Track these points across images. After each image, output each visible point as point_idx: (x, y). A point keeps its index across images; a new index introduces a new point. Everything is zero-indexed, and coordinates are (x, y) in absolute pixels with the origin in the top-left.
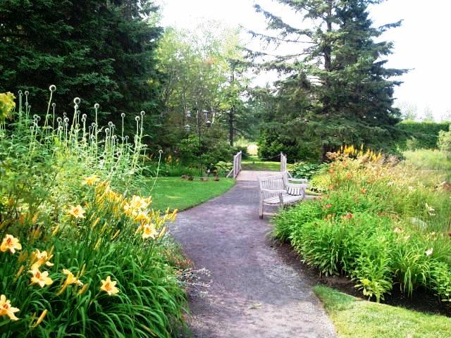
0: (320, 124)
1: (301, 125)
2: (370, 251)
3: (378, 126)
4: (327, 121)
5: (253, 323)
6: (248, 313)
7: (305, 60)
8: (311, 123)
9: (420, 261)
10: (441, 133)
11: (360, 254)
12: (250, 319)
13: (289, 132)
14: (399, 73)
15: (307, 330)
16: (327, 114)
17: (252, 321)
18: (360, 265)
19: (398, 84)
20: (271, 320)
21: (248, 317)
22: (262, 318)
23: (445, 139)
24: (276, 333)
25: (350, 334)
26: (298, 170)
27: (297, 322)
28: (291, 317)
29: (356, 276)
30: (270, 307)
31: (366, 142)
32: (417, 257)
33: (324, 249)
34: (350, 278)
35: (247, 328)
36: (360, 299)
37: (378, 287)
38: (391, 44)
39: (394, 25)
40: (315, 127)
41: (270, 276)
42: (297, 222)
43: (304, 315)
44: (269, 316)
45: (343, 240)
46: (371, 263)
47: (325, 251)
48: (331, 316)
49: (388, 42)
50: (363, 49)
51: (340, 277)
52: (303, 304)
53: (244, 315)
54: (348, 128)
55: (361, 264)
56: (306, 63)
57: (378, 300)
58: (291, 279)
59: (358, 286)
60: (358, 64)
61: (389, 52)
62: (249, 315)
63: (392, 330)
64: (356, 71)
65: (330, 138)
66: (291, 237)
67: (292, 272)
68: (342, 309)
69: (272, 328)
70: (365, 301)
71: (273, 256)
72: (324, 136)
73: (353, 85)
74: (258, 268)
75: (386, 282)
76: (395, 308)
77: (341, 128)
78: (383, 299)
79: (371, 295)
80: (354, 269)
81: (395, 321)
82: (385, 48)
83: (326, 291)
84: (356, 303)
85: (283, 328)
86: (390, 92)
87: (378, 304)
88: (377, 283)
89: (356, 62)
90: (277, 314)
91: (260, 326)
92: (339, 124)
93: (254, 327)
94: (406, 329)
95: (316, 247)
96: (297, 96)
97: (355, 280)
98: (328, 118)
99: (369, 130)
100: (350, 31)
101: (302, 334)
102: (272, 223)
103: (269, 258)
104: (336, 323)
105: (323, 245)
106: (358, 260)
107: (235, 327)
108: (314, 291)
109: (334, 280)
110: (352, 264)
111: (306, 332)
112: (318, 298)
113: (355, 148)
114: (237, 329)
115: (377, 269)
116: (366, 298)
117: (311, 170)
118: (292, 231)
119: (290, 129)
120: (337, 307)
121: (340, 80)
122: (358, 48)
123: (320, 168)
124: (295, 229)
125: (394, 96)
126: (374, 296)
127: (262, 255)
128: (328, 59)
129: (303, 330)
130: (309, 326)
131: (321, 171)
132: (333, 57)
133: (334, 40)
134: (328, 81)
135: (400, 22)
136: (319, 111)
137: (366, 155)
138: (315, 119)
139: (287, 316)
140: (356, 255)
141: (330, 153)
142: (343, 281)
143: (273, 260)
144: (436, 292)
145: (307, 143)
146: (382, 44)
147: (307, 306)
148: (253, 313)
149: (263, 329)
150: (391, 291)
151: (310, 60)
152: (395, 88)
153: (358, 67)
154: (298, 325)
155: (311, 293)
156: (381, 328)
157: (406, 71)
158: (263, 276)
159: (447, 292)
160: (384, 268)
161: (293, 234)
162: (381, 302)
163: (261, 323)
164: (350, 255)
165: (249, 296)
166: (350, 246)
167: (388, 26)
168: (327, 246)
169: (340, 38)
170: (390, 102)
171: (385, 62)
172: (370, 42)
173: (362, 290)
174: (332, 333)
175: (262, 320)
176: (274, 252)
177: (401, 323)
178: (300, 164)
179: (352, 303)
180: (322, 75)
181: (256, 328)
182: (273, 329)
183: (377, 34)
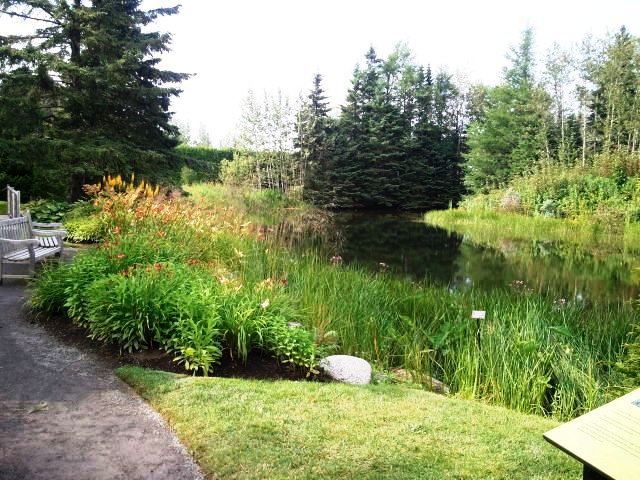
0: (70, 143)
1: (41, 144)
2: (192, 310)
3: (152, 149)
4: (79, 140)
5: (45, 431)
6: (31, 418)
7: (43, 46)
8: (58, 142)
9: (253, 317)
10: (224, 162)
11: (178, 316)
12: (37, 427)
13: (22, 153)
14: (176, 77)
15: (126, 426)
16: (79, 130)
17: (41, 429)
18: (180, 331)
19: (176, 93)
20: (69, 422)
21: (33, 424)
22: (56, 422)
23: (229, 171)
24: (84, 439)
25: (187, 420)
26: (39, 212)
27: (108, 419)
28: (97, 413)
29: (172, 347)
30: (60, 406)
31: (137, 171)
32: (249, 312)
33: (127, 315)
34: (163, 351)
35: (37, 439)
36: (183, 375)
37: (206, 356)
38: (166, 38)
39: (169, 11)
40: (64, 146)
41: (46, 364)
42: (76, 282)
43: (114, 409)
44: (66, 419)
45: (153, 300)
46: (195, 326)
47: (129, 317)
48: (154, 403)
49: (161, 34)
50: (129, 40)
51: (149, 351)
52: (108, 394)
53: (26, 422)
54: (111, 151)
55: (181, 328)
56: (44, 52)
57: (206, 373)
58: (79, 364)
59: (177, 359)
60: (123, 61)
61: (164, 48)
62: (34, 421)
63: (237, 406)
64: (119, 70)
65: (86, 164)
66: (67, 305)
67: (77, 354)
68: (166, 392)
69: (74, 433)
70: (190, 378)
71: (41, 335)
72: (76, 161)
73: (114, 90)
74: (22, 356)
75: (215, 348)
76: (230, 380)
77: (100, 150)
78: (212, 371)
79: (197, 368)
80: (169, 337)
81: (237, 396)
82: (158, 42)
83: (135, 371)
84: (182, 380)
85: (91, 430)
86: (165, 105)
87: (206, 377)
88: (204, 352)
89: (120, 57)
90: (76, 413)
91: (56, 434)
92: (98, 144)
93: (46, 436)
94: (252, 403)
95: (115, 314)
96: (32, 99)
97: (173, 352)
98: (80, 135)
99: (140, 155)
100: (109, 12)
101: (120, 433)
102: (31, 287)
103: (34, 340)
104: (164, 410)
105: (125, 310)
106: (176, 324)
107: (17, 442)
108: (117, 374)
109: (142, 357)
110: (167, 332)
111: (125, 430)
112: (127, 383)
113: (123, 180)
114: (23, 444)
115: (204, 333)
116: (190, 373)
117: (59, 211)
118: (68, 296)
119: (24, 149)
120: (159, 389)
121: (97, 81)
122: (121, 37)
123: (73, 208)
124: (74, 292)
125: (170, 109)
126: (200, 369)
127: (20, 336)
128: (75, 49)
129: (121, 427)
130: (127, 421)
131: (76, 212)
132: (83, 48)
133: (86, 22)
134: (77, 81)
135: (176, 8)
136: (65, 125)
137: (139, 189)
138: (60, 136)
139: (90, 413)
140: (172, 318)
141: (88, 186)
142: (156, 356)
143: (41, 341)
144: (273, 353)
145: (51, 172)
146: (154, 35)
147: (114, 396)
148: (38, 417)
149: (62, 438)
150: (220, 359)
151: (50, 47)
152: (172, 98)
153: (124, 64)
154: (111, 422)
155: (112, 378)
156: (223, 405)
157: (185, 76)
158: (34, 365)
159: (287, 351)
160: (212, 331)
161: (69, 300)
162: (210, 375)
163: (57, 430)
164: (165, 318)
165: (23, 396)
166: (162, 306)
167: (161, 11)
168: (129, 311)
169: (94, 20)
170: (166, 117)
171: (157, 61)
172: (137, 32)
173: (184, 363)
174: (161, 424)
175: (56, 425)
176: (38, 330)
177: (244, 397)
178: (39, 203)
179: (177, 382)
180: (70, 71)
181: (52, 438)
182: (78, 434)
183: (146, 20)
